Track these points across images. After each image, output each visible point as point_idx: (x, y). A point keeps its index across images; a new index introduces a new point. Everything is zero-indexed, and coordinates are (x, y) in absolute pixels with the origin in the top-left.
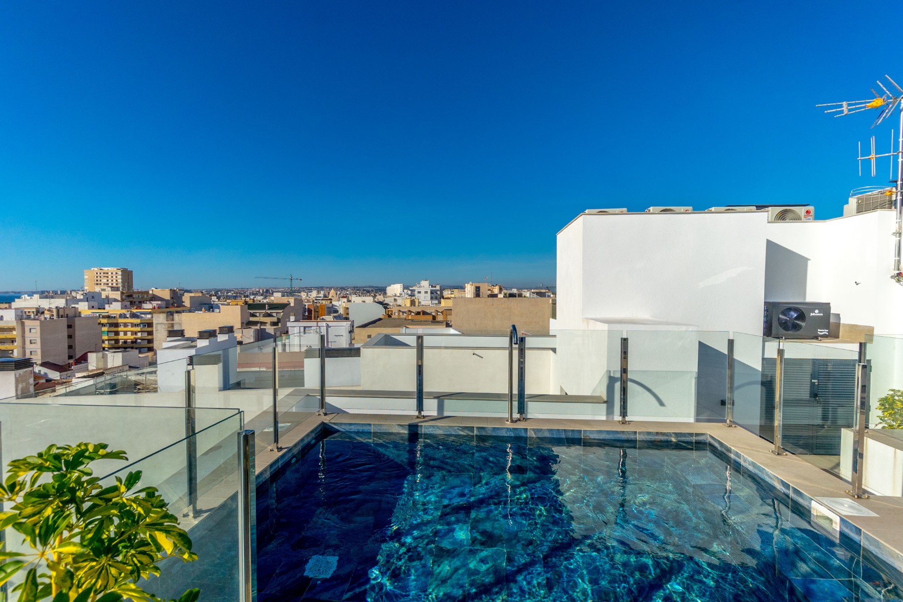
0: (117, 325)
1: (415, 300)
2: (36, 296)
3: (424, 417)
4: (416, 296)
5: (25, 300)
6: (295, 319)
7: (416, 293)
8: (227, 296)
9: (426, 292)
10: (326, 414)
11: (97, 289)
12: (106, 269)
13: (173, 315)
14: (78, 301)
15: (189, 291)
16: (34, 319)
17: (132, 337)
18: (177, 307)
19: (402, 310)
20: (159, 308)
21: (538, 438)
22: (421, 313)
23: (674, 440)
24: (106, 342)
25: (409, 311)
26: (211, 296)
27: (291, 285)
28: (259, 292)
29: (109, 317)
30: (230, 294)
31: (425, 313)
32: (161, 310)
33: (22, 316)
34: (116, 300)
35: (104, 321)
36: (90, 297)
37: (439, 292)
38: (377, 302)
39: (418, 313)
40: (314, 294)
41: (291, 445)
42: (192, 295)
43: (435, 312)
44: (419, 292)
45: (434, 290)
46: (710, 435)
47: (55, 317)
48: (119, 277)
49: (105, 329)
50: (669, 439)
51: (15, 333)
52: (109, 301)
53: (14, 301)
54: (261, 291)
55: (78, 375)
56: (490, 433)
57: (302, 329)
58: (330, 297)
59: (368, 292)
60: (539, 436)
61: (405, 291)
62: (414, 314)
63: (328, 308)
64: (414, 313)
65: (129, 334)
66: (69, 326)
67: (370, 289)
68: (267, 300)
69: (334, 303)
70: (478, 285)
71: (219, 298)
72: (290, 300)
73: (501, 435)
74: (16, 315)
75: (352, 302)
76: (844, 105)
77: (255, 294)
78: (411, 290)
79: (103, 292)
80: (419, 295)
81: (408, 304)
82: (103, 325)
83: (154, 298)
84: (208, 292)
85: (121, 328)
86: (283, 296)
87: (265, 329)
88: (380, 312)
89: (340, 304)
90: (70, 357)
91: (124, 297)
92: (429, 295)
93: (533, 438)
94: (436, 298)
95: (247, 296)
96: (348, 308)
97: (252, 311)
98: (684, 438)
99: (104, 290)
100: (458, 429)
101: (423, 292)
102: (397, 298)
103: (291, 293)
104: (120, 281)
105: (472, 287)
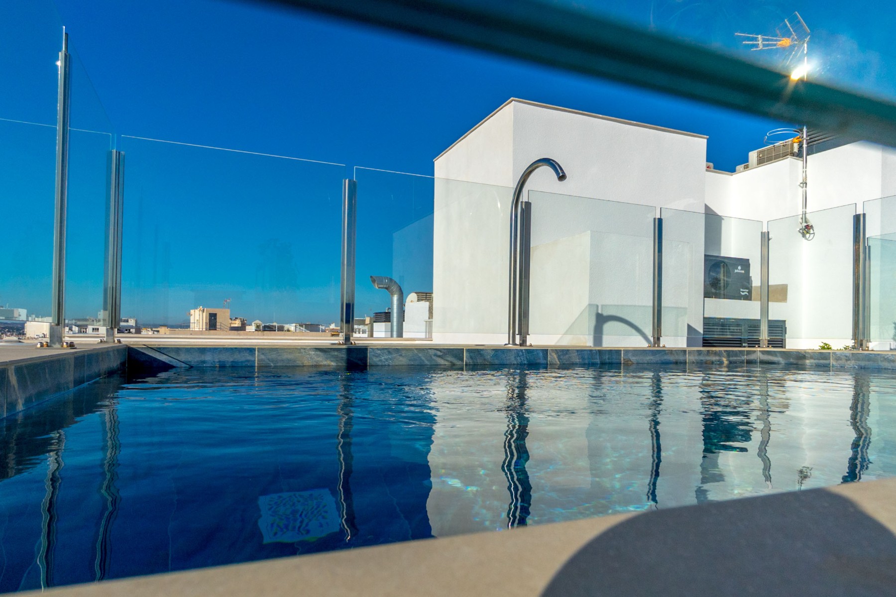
21: (563, 365)
23: (725, 360)
60: (564, 362)
70: (213, 311)
76: (760, 39)
105: (204, 314)
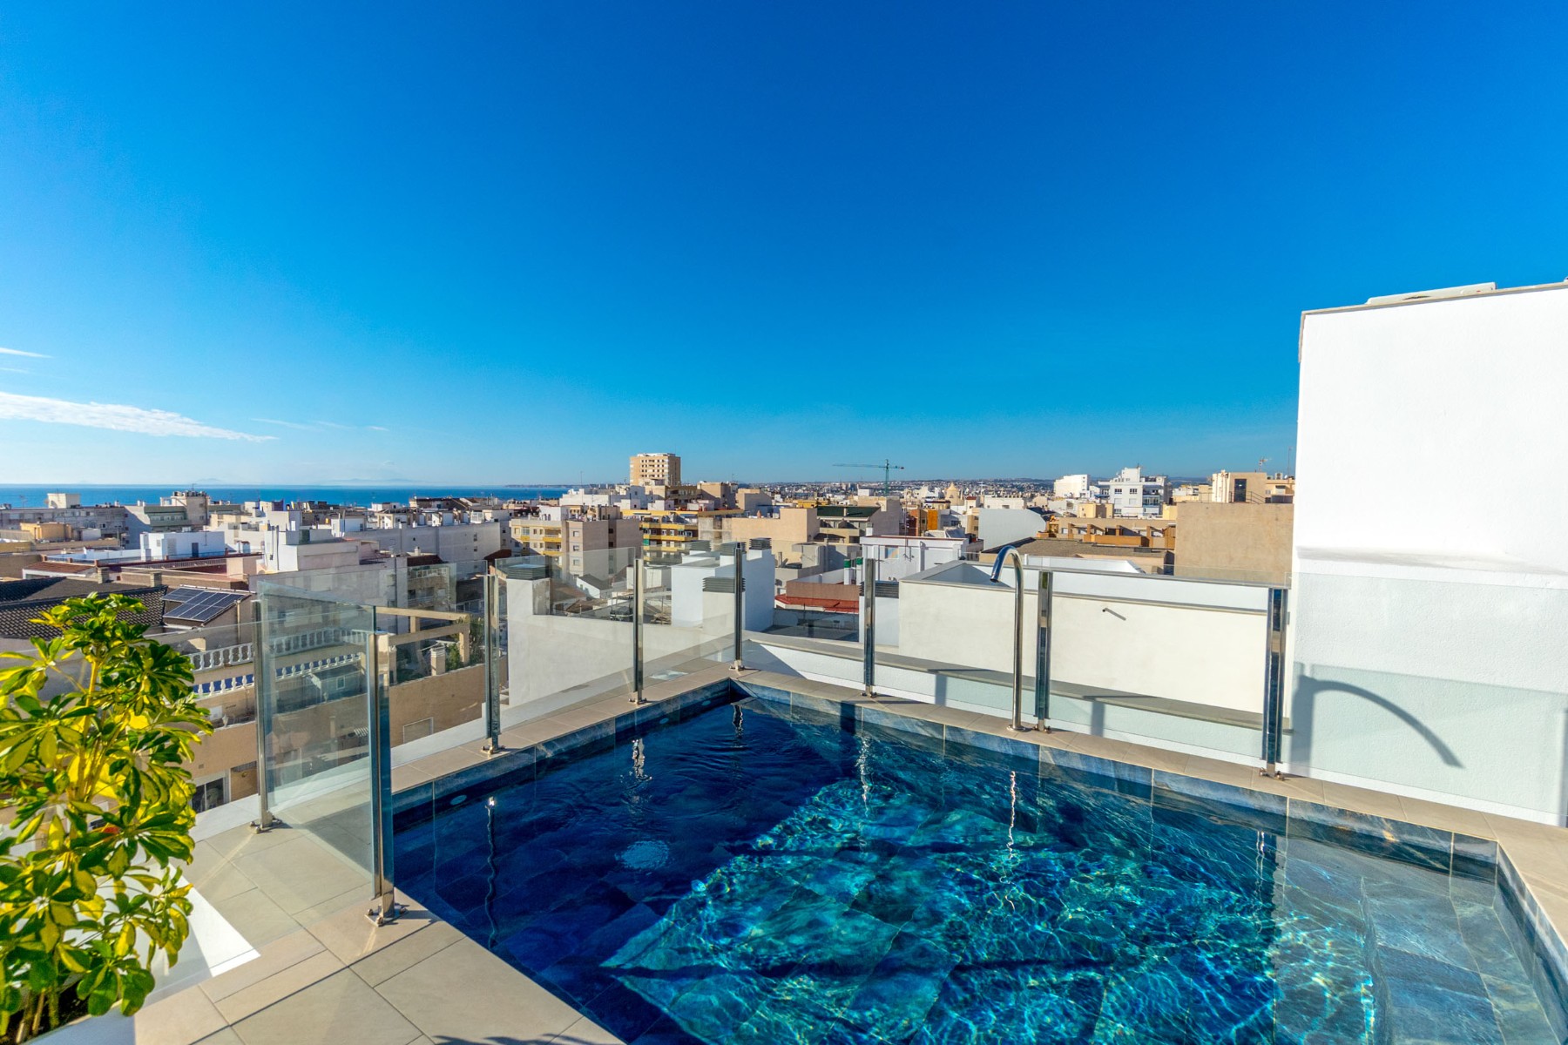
0: (658, 531)
1: (1107, 506)
2: (582, 491)
3: (875, 695)
4: (1111, 500)
5: (572, 495)
6: (874, 531)
7: (1111, 492)
8: (796, 495)
9: (1133, 491)
10: (741, 669)
11: (641, 483)
12: (652, 455)
13: (721, 520)
14: (620, 498)
15: (747, 487)
16: (578, 521)
17: (675, 549)
18: (728, 509)
19: (1077, 525)
20: (706, 509)
21: (1060, 767)
22: (1118, 532)
23: (1389, 836)
24: (648, 554)
25: (1092, 527)
26: (773, 493)
27: (887, 477)
28: (841, 488)
29: (651, 520)
30: (800, 491)
31: (1124, 532)
32: (710, 513)
33: (568, 516)
34: (659, 498)
35: (646, 525)
36: (635, 494)
37: (1161, 492)
38: (1032, 509)
39: (1110, 532)
40: (924, 492)
41: (658, 699)
42: (748, 491)
43: (1147, 531)
44: (1118, 491)
45: (1151, 487)
46: (1501, 848)
47: (597, 518)
48: (666, 466)
49: (646, 536)
50: (1376, 832)
51: (560, 536)
52: (652, 498)
53: (561, 496)
54: (844, 488)
55: (614, 594)
56: (969, 741)
57: (883, 549)
58: (947, 498)
59: (1021, 489)
60: (1062, 764)
61: (1093, 488)
62: (1101, 533)
63: (944, 516)
64: (1101, 530)
65: (672, 544)
66: (611, 531)
67: (1025, 484)
68: (848, 501)
69: (953, 508)
70: (1240, 476)
71: (783, 497)
72: (880, 502)
73: (991, 749)
74: (562, 515)
75: (986, 506)
77: (835, 491)
78: (1099, 487)
79: (647, 487)
80: (1118, 496)
81: (1091, 512)
82: (645, 531)
83: (703, 495)
84: (772, 486)
85: (664, 537)
86: (871, 495)
87: (834, 547)
88: (1036, 526)
89: (964, 511)
90: (611, 571)
91: (669, 493)
92: (1139, 496)
93: (1049, 765)
94: (1155, 503)
95: (822, 495)
96: (976, 518)
97: (824, 518)
98: (1420, 840)
99: (647, 484)
100: (917, 725)
101: (1126, 490)
102: (1073, 501)
103: (887, 490)
104: (666, 471)
105: (1229, 480)
